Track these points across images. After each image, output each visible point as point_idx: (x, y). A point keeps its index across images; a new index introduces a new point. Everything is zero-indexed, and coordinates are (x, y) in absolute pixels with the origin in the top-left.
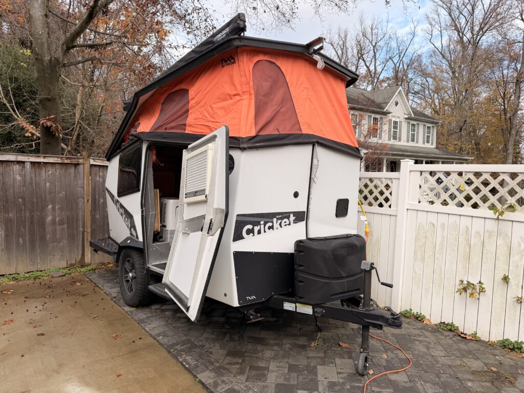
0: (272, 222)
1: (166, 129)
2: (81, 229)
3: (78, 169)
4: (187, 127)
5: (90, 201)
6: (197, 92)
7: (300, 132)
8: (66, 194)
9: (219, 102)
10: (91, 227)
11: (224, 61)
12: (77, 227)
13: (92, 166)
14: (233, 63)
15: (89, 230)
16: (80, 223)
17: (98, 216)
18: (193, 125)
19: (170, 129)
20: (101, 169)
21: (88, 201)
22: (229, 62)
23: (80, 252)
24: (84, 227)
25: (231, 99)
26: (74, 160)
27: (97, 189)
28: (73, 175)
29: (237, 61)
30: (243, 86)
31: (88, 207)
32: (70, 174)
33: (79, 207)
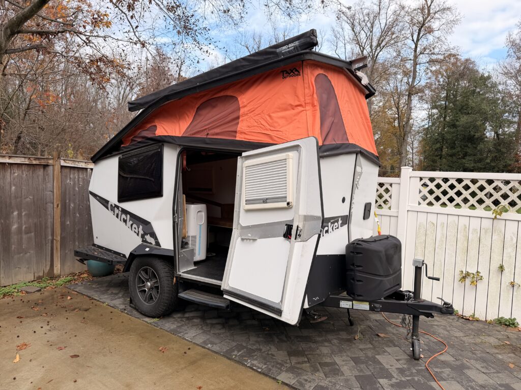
0: (328, 226)
1: (208, 134)
2: (50, 238)
3: (47, 171)
4: (238, 135)
5: (60, 205)
6: (251, 100)
7: (347, 142)
8: (33, 199)
9: (278, 112)
10: (61, 234)
11: (285, 73)
12: (45, 235)
13: (62, 167)
14: (297, 75)
15: (59, 238)
16: (49, 231)
17: (68, 223)
18: (247, 133)
19: (213, 135)
20: (72, 171)
21: (58, 206)
22: (292, 74)
23: (49, 263)
24: (53, 235)
25: (293, 109)
26: (43, 161)
27: (67, 193)
28: (41, 178)
29: (301, 74)
30: (306, 98)
31: (58, 212)
32: (38, 177)
33: (48, 213)
